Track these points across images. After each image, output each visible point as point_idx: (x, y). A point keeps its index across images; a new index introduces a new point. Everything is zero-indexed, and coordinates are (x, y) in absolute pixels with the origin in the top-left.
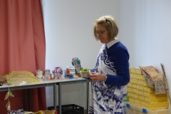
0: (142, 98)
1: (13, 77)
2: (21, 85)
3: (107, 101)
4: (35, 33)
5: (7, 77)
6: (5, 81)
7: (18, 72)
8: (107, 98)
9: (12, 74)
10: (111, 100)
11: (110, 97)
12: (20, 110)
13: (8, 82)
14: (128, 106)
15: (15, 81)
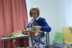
0: (70, 40)
1: (15, 33)
2: (19, 36)
3: (38, 45)
4: (23, 15)
5: (13, 33)
6: (12, 35)
7: (17, 31)
8: (39, 43)
9: (15, 32)
10: (41, 44)
11: (40, 43)
12: (19, 47)
13: (14, 35)
14: (64, 43)
15: (16, 35)
